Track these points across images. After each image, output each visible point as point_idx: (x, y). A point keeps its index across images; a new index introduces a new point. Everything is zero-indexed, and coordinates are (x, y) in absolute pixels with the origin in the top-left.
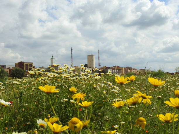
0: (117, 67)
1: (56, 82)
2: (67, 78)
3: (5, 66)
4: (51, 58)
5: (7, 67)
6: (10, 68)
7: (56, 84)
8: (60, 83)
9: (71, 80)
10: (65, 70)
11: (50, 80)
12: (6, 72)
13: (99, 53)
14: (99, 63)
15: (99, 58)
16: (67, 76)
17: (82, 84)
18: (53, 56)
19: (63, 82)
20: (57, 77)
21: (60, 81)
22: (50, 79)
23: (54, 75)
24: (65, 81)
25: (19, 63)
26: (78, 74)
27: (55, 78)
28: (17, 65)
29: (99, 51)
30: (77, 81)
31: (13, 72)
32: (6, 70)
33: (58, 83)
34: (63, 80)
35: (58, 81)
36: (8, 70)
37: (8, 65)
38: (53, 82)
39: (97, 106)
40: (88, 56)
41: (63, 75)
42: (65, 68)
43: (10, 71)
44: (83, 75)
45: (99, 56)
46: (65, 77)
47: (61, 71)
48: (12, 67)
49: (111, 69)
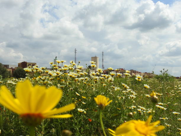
0: (121, 70)
1: (59, 83)
2: (73, 78)
3: (8, 65)
4: (55, 59)
5: (10, 67)
6: (13, 68)
7: (59, 85)
8: (64, 85)
9: (79, 81)
10: (71, 68)
11: (51, 80)
12: (8, 72)
13: (103, 55)
14: (103, 65)
15: (103, 60)
16: (73, 76)
17: (93, 86)
18: (56, 57)
19: (68, 83)
20: (61, 77)
21: (64, 82)
22: (50, 78)
23: (57, 74)
24: (71, 82)
25: (22, 62)
26: (87, 74)
27: (58, 78)
28: (20, 65)
29: (103, 53)
30: (85, 83)
31: (16, 72)
32: (9, 70)
33: (61, 84)
34: (69, 81)
35: (61, 82)
36: (11, 70)
37: (11, 65)
38: (56, 82)
39: (110, 115)
40: (92, 57)
41: (69, 74)
42: (70, 66)
43: (13, 71)
44: (93, 75)
45: (103, 58)
46: (71, 77)
47: (65, 68)
48: (15, 67)
49: (115, 72)
